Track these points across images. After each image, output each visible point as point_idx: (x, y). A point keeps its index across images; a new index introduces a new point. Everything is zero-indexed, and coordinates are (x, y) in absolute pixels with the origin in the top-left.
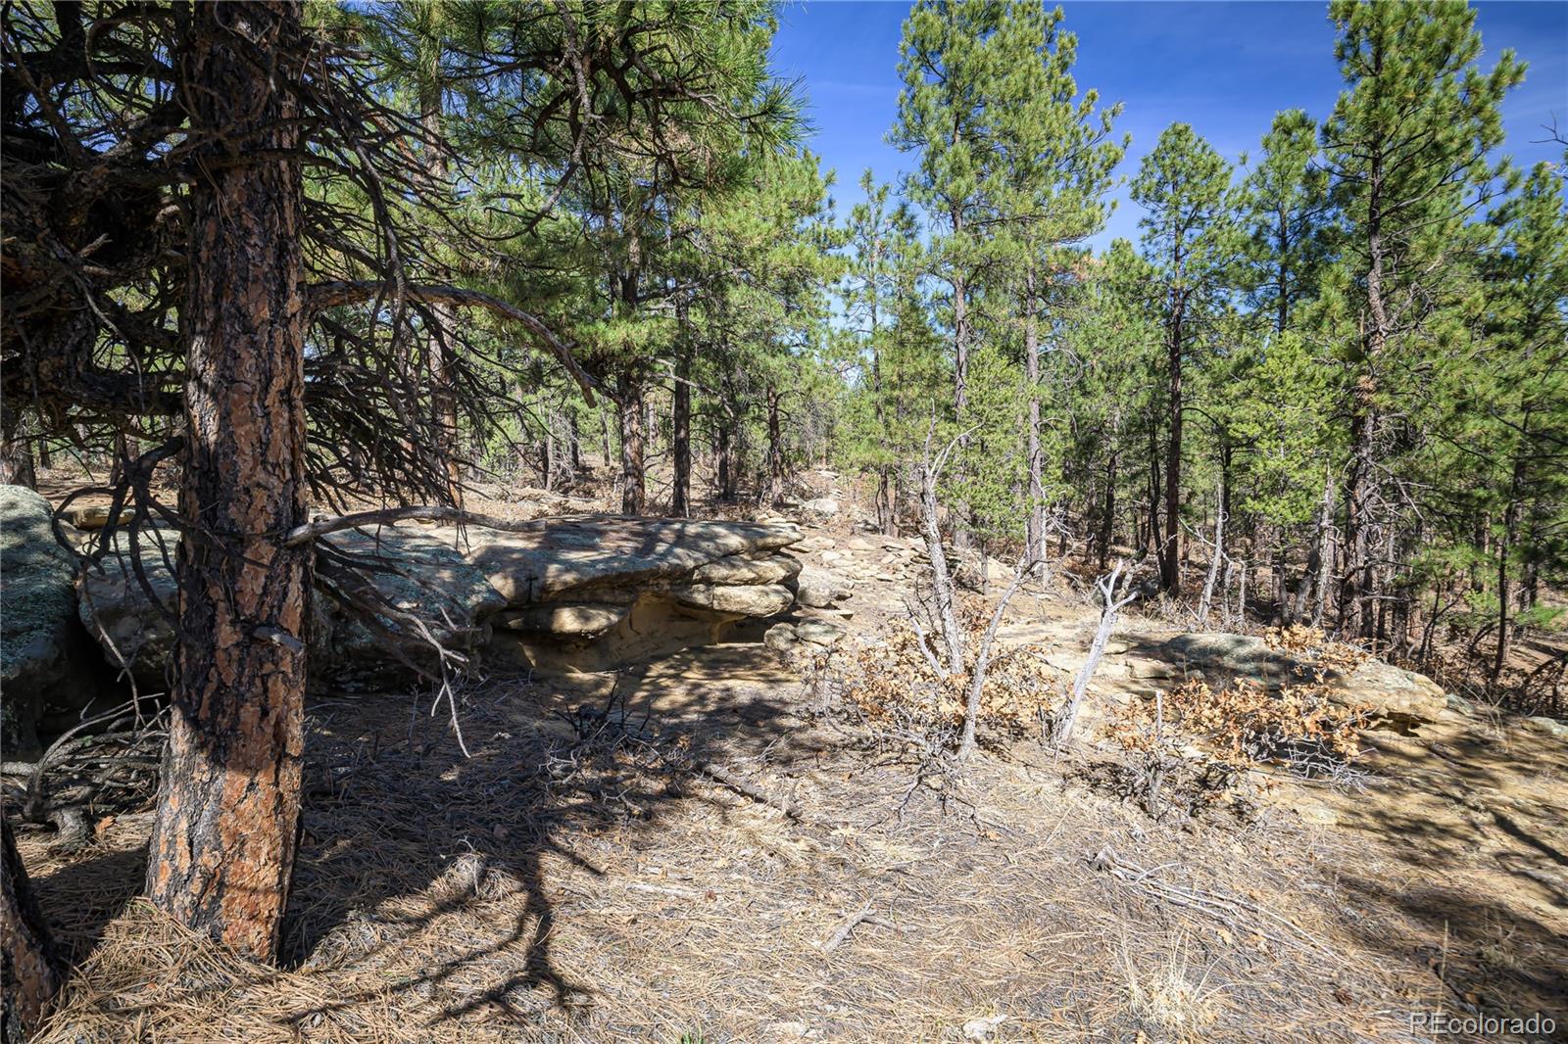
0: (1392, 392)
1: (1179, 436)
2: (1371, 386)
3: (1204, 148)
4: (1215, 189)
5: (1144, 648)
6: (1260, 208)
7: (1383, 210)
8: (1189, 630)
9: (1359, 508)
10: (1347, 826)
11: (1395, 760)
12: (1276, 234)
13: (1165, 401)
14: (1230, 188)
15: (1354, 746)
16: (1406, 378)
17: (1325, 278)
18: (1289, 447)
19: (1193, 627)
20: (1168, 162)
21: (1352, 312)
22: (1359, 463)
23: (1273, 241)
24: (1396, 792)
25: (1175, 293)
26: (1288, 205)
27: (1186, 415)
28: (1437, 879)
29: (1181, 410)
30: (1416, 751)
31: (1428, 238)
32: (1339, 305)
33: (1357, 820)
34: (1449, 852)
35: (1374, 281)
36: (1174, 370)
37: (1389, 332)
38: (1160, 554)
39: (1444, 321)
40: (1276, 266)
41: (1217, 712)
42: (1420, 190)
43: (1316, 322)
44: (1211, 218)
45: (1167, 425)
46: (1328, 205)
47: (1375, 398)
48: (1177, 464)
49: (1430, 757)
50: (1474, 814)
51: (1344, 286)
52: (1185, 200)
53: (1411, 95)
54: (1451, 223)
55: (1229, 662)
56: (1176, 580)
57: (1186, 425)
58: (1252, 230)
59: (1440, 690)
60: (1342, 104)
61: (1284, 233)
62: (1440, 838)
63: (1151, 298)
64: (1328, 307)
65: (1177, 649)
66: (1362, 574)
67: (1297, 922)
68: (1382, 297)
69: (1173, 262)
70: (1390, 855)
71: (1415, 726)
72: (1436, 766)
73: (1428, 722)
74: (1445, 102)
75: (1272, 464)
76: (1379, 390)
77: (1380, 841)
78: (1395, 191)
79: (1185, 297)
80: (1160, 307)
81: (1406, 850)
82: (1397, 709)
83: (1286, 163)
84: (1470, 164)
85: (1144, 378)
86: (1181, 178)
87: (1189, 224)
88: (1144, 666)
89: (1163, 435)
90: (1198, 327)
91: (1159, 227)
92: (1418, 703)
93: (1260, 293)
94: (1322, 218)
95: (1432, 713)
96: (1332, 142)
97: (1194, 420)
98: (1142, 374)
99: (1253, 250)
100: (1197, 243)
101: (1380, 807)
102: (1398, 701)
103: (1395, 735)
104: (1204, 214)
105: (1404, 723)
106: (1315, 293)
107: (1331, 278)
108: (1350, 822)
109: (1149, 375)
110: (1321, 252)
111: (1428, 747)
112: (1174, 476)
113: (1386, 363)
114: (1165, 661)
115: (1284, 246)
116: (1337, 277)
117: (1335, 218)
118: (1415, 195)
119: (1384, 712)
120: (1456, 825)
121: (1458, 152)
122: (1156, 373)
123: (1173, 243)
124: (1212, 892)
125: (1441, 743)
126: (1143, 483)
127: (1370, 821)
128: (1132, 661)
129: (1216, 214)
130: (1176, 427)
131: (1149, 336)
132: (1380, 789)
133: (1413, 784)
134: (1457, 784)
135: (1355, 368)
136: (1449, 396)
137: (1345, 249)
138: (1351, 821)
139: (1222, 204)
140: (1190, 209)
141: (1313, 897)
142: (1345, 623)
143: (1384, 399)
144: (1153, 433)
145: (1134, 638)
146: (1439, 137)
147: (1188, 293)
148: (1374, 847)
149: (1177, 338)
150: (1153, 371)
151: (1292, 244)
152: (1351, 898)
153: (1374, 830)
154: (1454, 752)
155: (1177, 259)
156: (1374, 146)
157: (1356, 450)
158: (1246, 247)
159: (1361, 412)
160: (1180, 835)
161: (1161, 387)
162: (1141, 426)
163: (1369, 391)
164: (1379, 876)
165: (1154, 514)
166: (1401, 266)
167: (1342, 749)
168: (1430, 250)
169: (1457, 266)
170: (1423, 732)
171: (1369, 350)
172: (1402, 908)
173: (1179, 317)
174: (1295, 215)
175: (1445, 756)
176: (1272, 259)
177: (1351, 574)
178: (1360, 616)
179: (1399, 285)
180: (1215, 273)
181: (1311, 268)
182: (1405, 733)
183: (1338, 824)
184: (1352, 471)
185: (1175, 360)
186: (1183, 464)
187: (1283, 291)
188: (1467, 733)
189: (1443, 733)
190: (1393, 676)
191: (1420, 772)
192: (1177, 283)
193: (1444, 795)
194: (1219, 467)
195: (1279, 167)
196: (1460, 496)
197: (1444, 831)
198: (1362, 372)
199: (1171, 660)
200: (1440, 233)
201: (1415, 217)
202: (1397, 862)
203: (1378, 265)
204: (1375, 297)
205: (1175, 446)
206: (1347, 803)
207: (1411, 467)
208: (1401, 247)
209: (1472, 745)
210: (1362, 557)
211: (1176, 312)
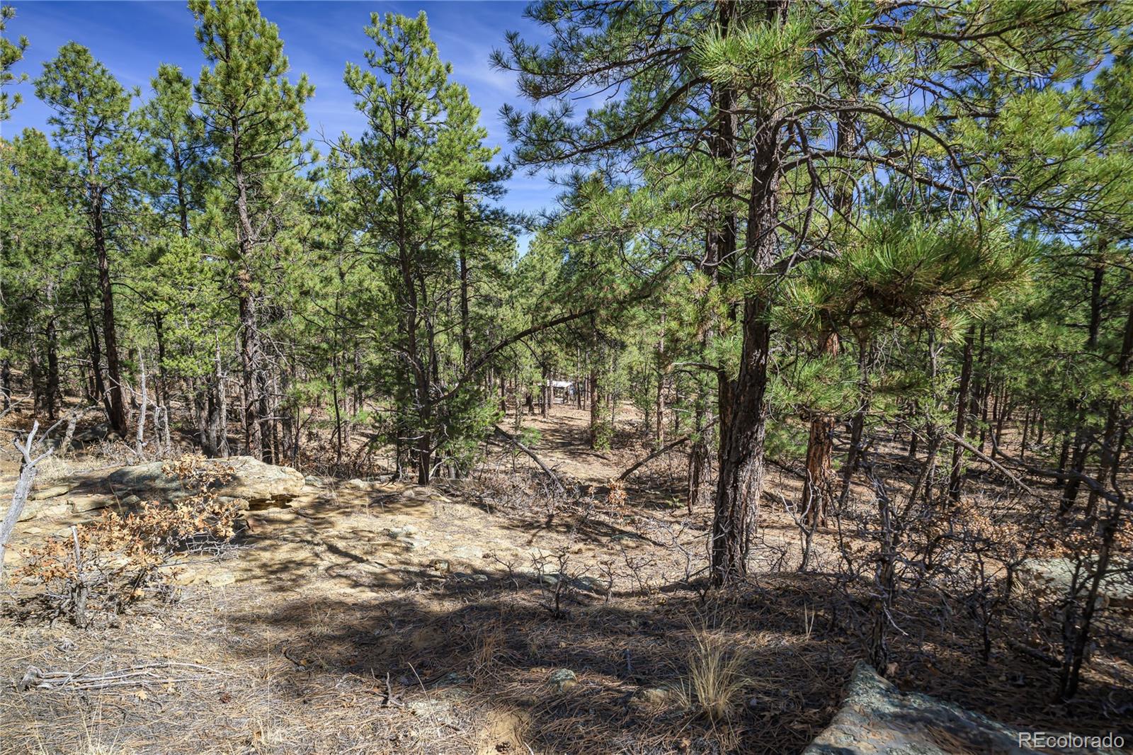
0: (262, 282)
1: (111, 306)
2: (247, 277)
3: (103, 72)
4: (118, 109)
5: (87, 485)
6: (156, 134)
7: (243, 157)
8: (127, 464)
9: (250, 359)
10: (242, 581)
11: (277, 526)
12: (171, 156)
13: (94, 276)
14: (131, 111)
15: (231, 529)
16: (269, 273)
17: (209, 198)
18: (192, 320)
19: (131, 460)
20: (70, 74)
21: (230, 224)
22: (247, 329)
23: (170, 162)
24: (274, 547)
25: (93, 188)
26: (177, 136)
27: (115, 288)
28: (292, 597)
29: (110, 285)
30: (289, 517)
31: (272, 182)
32: (219, 218)
33: (250, 574)
34: (303, 577)
35: (242, 204)
36: (99, 250)
37: (255, 242)
38: (106, 401)
39: (285, 239)
40: (173, 180)
41: (126, 531)
42: (266, 148)
43: (206, 228)
44: (117, 131)
45: (99, 296)
46: (207, 144)
47: (251, 286)
48: (112, 328)
49: (297, 518)
50: (316, 548)
51: (222, 205)
52: (92, 111)
53: (250, 83)
54: (286, 175)
55: (159, 484)
56: (123, 422)
57: (116, 296)
58: (152, 150)
59: (300, 475)
60: (205, 74)
61: (177, 157)
62: (298, 569)
63: (70, 188)
64: (212, 219)
65: (115, 482)
66: (257, 404)
67: (199, 661)
68: (249, 217)
69: (86, 161)
70: (267, 591)
71: (289, 501)
72: (301, 523)
73: (295, 497)
74: (271, 95)
75: (179, 332)
76: (252, 280)
77: (263, 583)
78: (248, 146)
79: (101, 192)
80: (80, 197)
81: (278, 583)
82: (276, 492)
83: (172, 105)
84: (292, 139)
85: (71, 256)
86: (86, 91)
87: (98, 131)
88: (84, 502)
89: (96, 304)
90: (116, 218)
91: (70, 128)
92: (288, 486)
93: (163, 199)
94: (204, 152)
95: (297, 491)
96: (202, 100)
97: (122, 294)
98: (69, 251)
99: (155, 165)
100: (107, 149)
101: (264, 560)
102: (276, 488)
103: (277, 509)
104: (111, 125)
105: (282, 501)
106: (202, 206)
107: (212, 198)
108: (245, 577)
109: (76, 253)
110: (206, 178)
111: (297, 513)
112: (111, 339)
113: (255, 263)
114: (105, 494)
115: (179, 167)
116: (217, 198)
117: (213, 154)
118: (263, 151)
119: (269, 497)
120: (307, 558)
121: (284, 130)
122: (83, 252)
123: (85, 145)
124: (133, 667)
125: (303, 508)
126: (83, 344)
127: (258, 572)
128: (72, 499)
129: (121, 129)
130: (108, 297)
131: (70, 220)
132: (264, 549)
133: (285, 539)
134: (310, 531)
135: (236, 264)
136: (295, 287)
137: (222, 178)
138: (247, 576)
139: (126, 123)
140: (96, 119)
141: (210, 639)
142: (251, 439)
143: (256, 286)
144: (87, 302)
145: (77, 478)
146: (271, 117)
147: (103, 190)
148: (258, 589)
149: (99, 224)
150: (79, 250)
151: (185, 167)
152: (238, 629)
153: (259, 578)
154: (310, 512)
155: (90, 159)
156: (232, 110)
157: (244, 321)
158: (148, 161)
159: (243, 294)
160: (108, 632)
161: (88, 265)
162: (74, 296)
163: (246, 281)
164: (260, 607)
165: (98, 370)
166: (259, 197)
167: (223, 534)
168: (275, 190)
169: (293, 203)
170: (294, 504)
171: (244, 252)
172: (271, 623)
173: (98, 208)
174: (184, 145)
175: (306, 516)
176: (170, 175)
177: (251, 404)
178: (259, 432)
179: (259, 210)
180: (126, 177)
181: (200, 188)
182: (284, 507)
183: (236, 581)
184: (244, 335)
185: (100, 243)
186: (118, 330)
187: (182, 201)
188: (318, 498)
189: (305, 501)
190: (273, 471)
191: (290, 530)
192: (93, 179)
193: (302, 541)
194: (153, 329)
195: (167, 106)
196: (314, 348)
197: (301, 564)
198: (240, 268)
199: (109, 492)
200: (280, 180)
201: (264, 166)
202: (271, 593)
203: (243, 194)
204: (244, 216)
205: (108, 313)
206: (244, 565)
207: (281, 331)
208: (256, 185)
209: (320, 504)
210: (256, 393)
211: (95, 204)
